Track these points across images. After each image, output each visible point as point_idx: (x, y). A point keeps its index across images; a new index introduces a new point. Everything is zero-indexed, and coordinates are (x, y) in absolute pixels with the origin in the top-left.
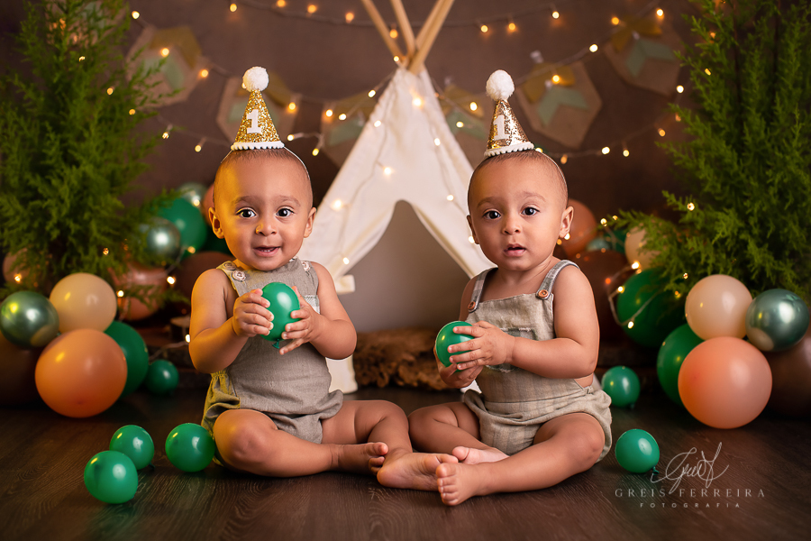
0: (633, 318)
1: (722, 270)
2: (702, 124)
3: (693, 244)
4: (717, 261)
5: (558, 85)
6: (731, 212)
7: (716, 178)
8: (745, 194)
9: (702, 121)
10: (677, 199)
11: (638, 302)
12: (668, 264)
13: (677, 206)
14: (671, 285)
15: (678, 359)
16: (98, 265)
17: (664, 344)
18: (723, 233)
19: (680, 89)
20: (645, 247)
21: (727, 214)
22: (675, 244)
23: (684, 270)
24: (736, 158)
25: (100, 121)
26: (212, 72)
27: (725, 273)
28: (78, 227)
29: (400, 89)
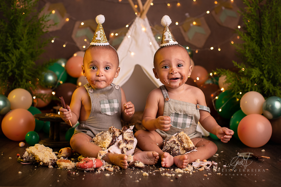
0: (221, 108)
1: (254, 90)
2: (247, 37)
3: (243, 80)
4: (252, 87)
5: (195, 25)
6: (257, 69)
7: (252, 56)
8: (263, 62)
9: (247, 36)
10: (238, 64)
11: (223, 102)
12: (234, 87)
13: (238, 66)
14: (235, 96)
15: (238, 122)
16: (26, 86)
17: (232, 117)
18: (254, 76)
19: (239, 27)
20: (226, 82)
21: (256, 69)
22: (237, 81)
23: (240, 90)
24: (259, 49)
25: (27, 33)
26: (70, 19)
27: (255, 90)
28: (19, 72)
29: (137, 24)
